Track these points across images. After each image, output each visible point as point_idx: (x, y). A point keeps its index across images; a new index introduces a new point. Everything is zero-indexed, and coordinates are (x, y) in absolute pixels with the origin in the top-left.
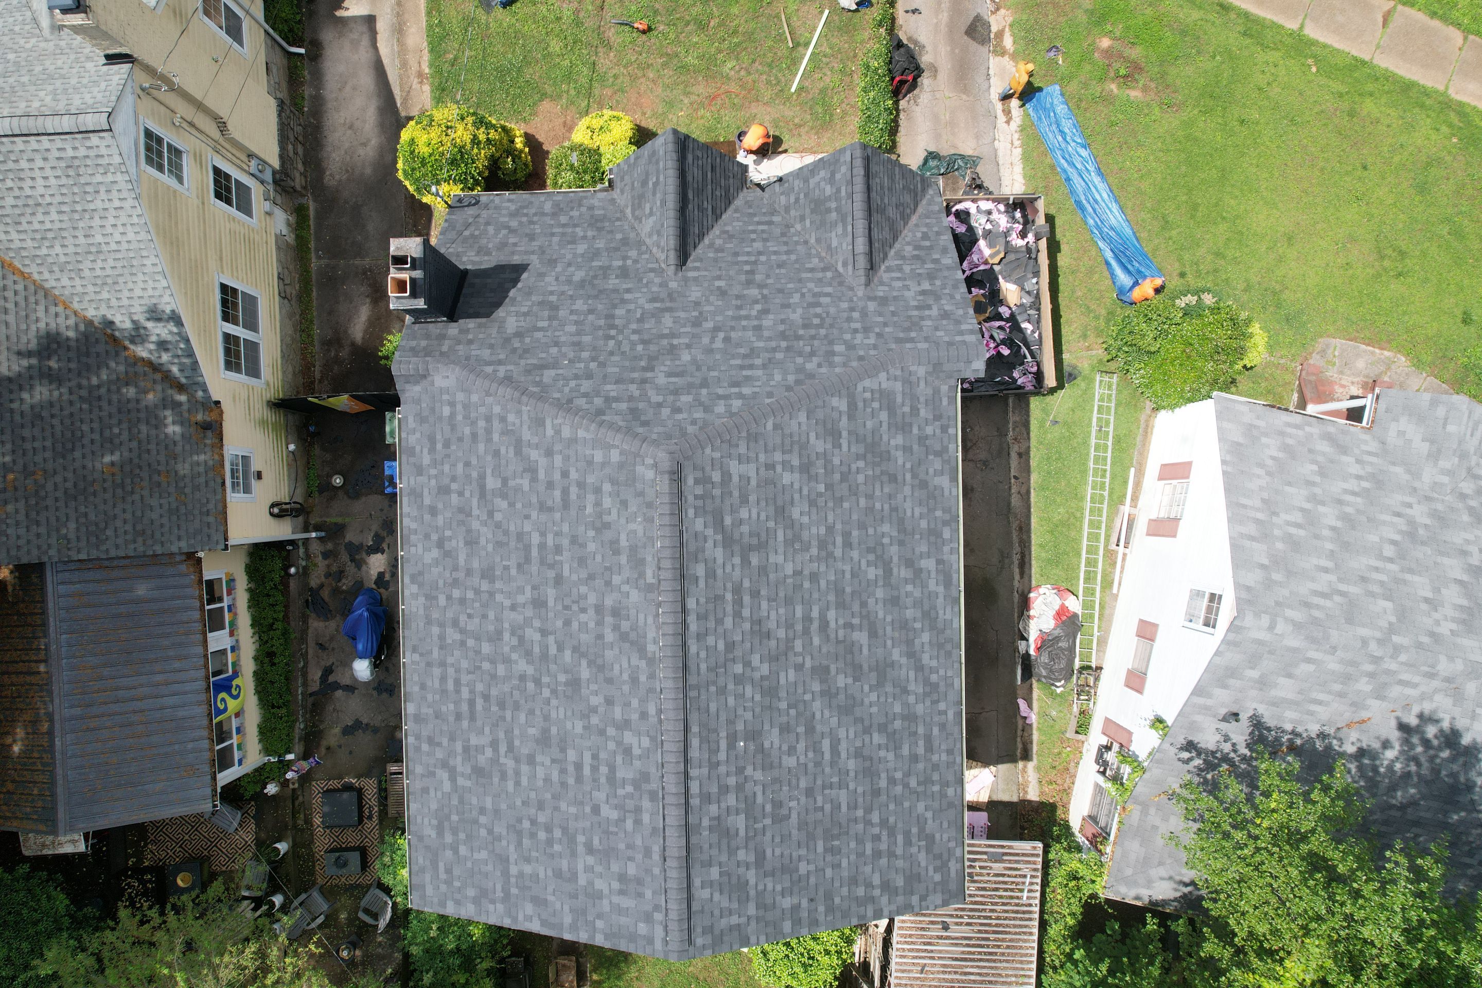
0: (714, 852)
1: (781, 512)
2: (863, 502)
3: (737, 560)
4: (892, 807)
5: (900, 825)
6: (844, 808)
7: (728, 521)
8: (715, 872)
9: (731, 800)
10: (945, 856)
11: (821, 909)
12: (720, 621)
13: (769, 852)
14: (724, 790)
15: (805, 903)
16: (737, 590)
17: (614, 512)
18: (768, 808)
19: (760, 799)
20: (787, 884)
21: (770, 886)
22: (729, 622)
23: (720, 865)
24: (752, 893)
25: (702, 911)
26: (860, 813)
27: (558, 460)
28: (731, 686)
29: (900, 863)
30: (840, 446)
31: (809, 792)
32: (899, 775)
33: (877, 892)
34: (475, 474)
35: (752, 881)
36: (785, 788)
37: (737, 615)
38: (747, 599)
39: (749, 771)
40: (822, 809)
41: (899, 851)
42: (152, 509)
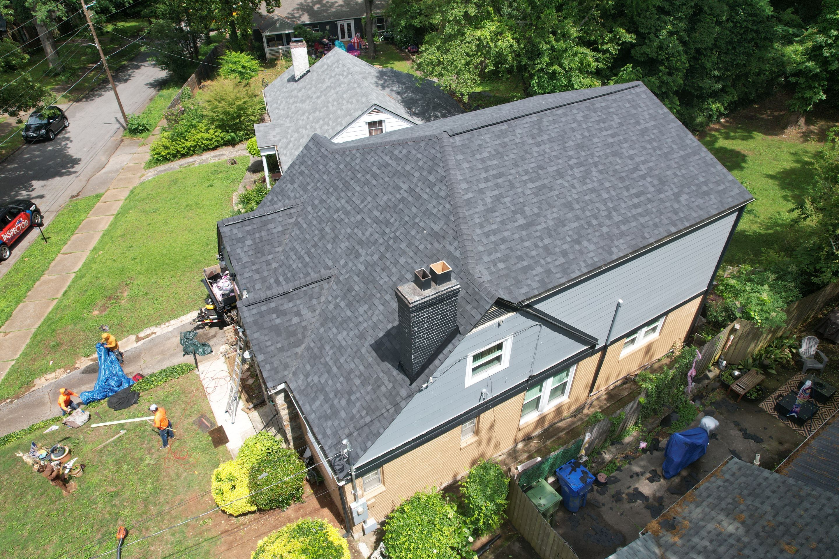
42: (773, 506)
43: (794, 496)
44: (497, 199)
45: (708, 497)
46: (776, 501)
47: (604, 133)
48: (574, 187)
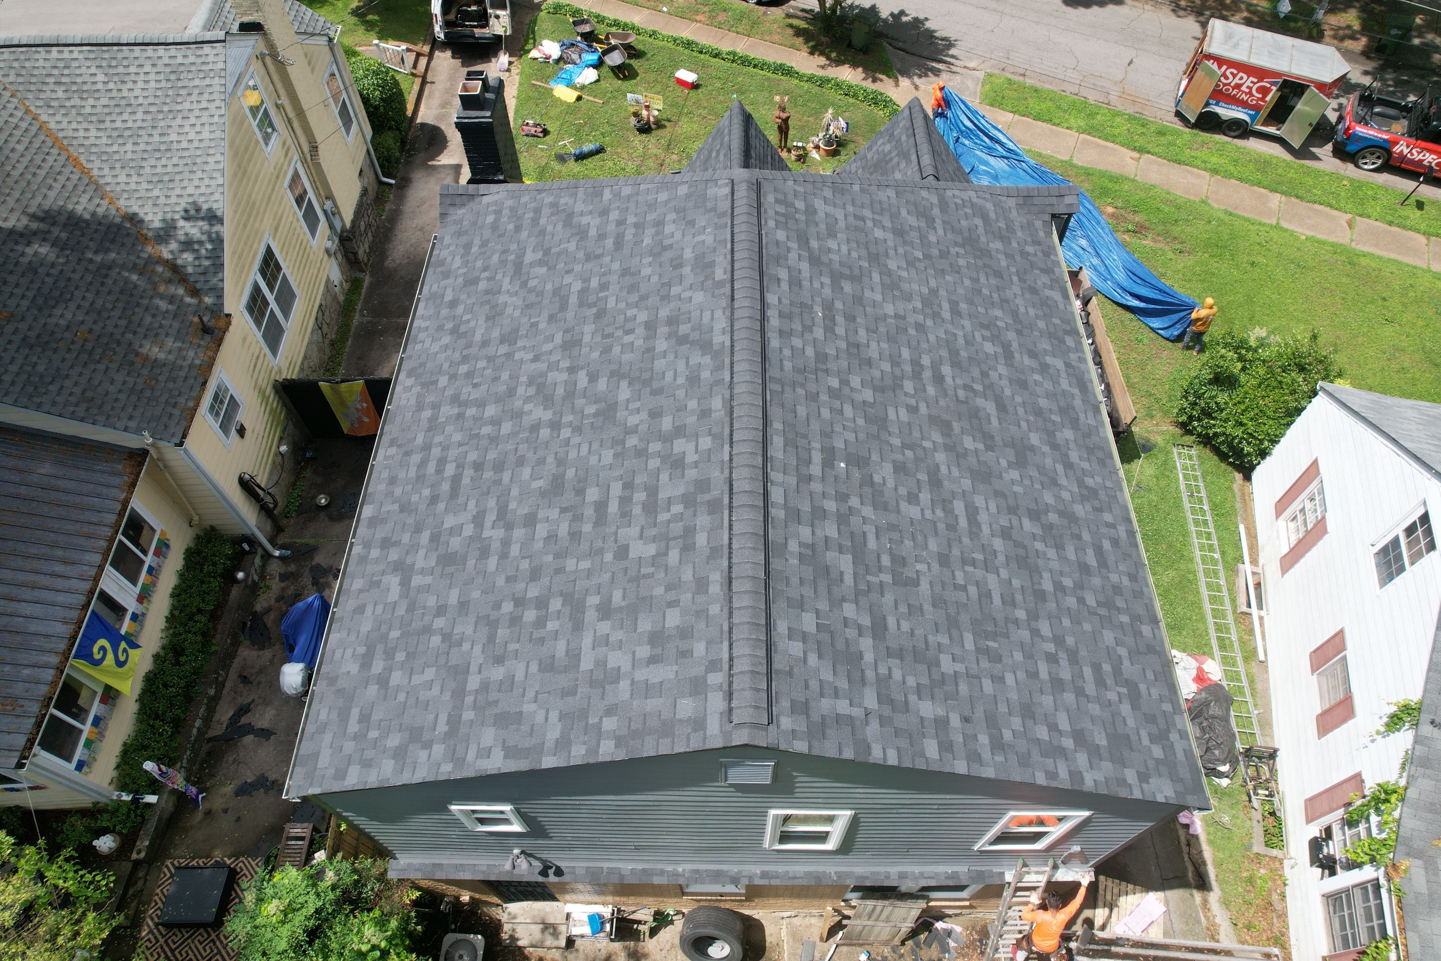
0: (808, 591)
1: (875, 258)
2: (967, 282)
3: (827, 280)
4: (1066, 622)
5: (1083, 653)
6: (997, 600)
7: (814, 244)
8: (808, 622)
9: (831, 530)
10: (1161, 721)
11: (984, 739)
12: (808, 328)
13: (891, 621)
14: (819, 514)
15: (955, 721)
16: (828, 307)
17: (678, 236)
18: (886, 560)
19: (872, 544)
20: (925, 681)
21: (897, 674)
22: (819, 333)
23: (817, 613)
24: (870, 674)
25: (790, 674)
26: (1021, 614)
27: (614, 215)
28: (824, 397)
29: (1095, 709)
30: (935, 229)
31: (944, 560)
32: (1068, 582)
33: (1068, 743)
34: (512, 257)
35: (869, 657)
36: (908, 543)
37: (830, 329)
38: (840, 319)
39: (854, 502)
40: (964, 588)
41: (1090, 689)
42: (112, 382)
43: (92, 399)
44: (582, 233)
45: (186, 378)
46: (112, 389)
47: (616, 490)
48: (536, 359)
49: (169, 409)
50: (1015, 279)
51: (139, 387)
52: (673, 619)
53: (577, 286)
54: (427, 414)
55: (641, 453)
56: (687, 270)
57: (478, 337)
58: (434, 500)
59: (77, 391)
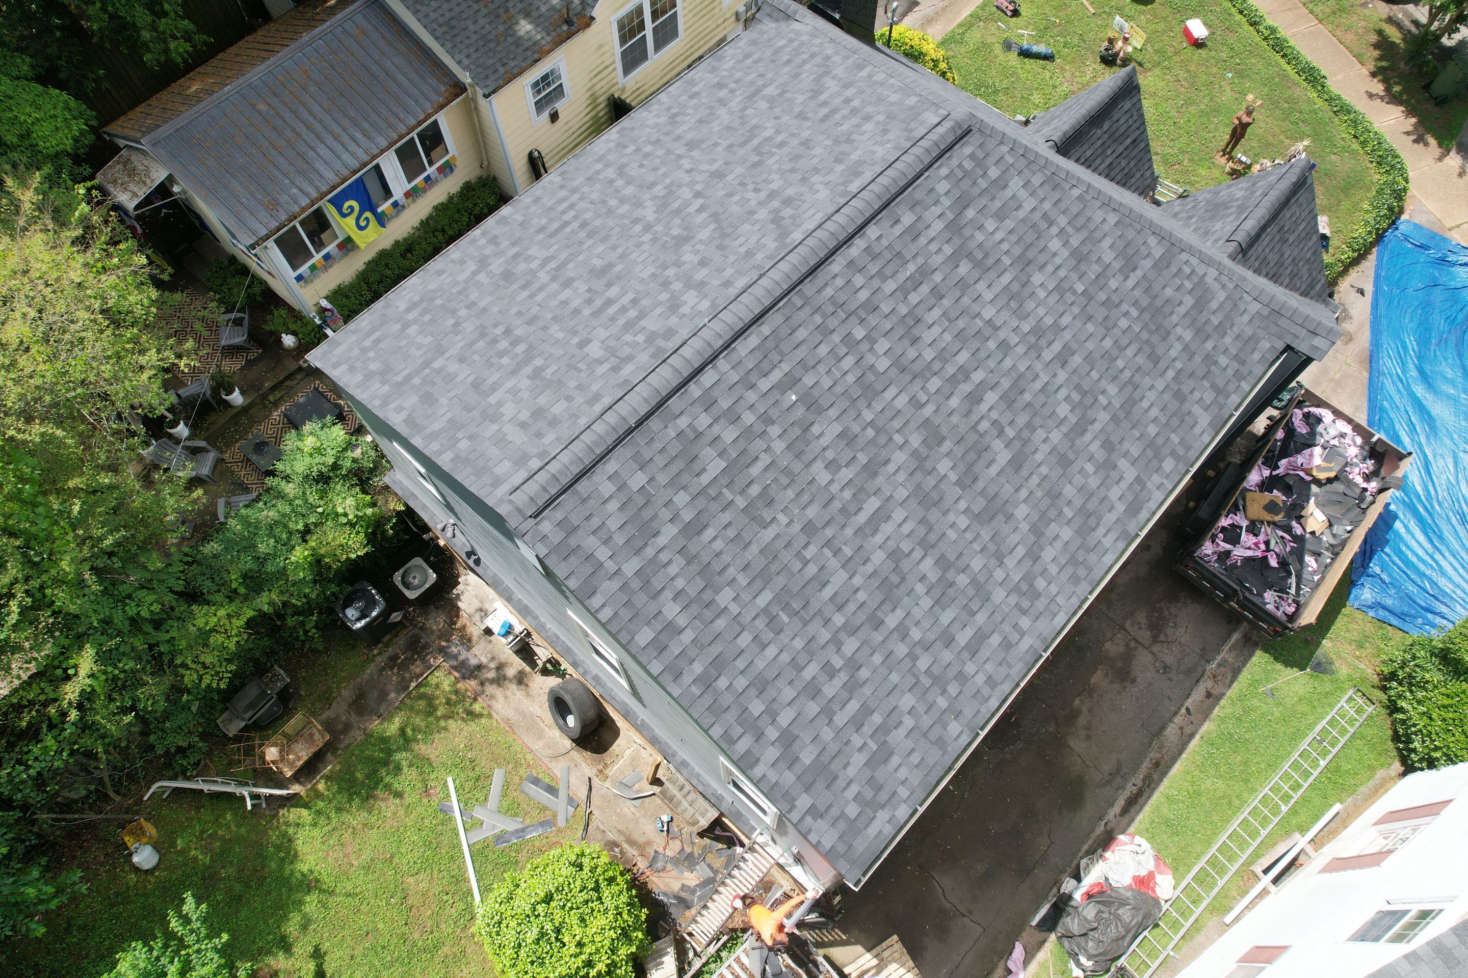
0: (660, 461)
1: (1024, 263)
2: (1108, 343)
3: (948, 250)
4: (877, 659)
5: (867, 690)
6: (828, 593)
7: (970, 213)
8: (638, 480)
9: (729, 435)
10: (883, 797)
11: (698, 668)
12: (881, 275)
13: (709, 533)
14: (732, 416)
15: (687, 637)
16: (924, 273)
17: (867, 136)
18: (755, 490)
19: (755, 470)
20: (692, 592)
21: (673, 570)
22: (890, 286)
23: (652, 480)
24: (650, 552)
25: (584, 501)
26: (839, 620)
27: (850, 92)
28: (836, 338)
29: (827, 734)
30: (1127, 277)
31: (810, 528)
32: (916, 634)
33: (772, 733)
34: (761, 83)
35: (662, 540)
36: (790, 493)
37: (904, 291)
38: (925, 289)
39: (774, 431)
40: (806, 563)
41: (840, 719)
42: (475, 22)
43: (453, 27)
44: (817, 93)
45: (527, 49)
46: (472, 27)
47: (625, 300)
48: (689, 171)
49: (498, 66)
50: (1170, 374)
51: (491, 37)
52: (558, 409)
53: (769, 133)
54: (599, 166)
55: (666, 284)
56: (840, 168)
57: (679, 131)
58: (542, 229)
59: (448, 15)
